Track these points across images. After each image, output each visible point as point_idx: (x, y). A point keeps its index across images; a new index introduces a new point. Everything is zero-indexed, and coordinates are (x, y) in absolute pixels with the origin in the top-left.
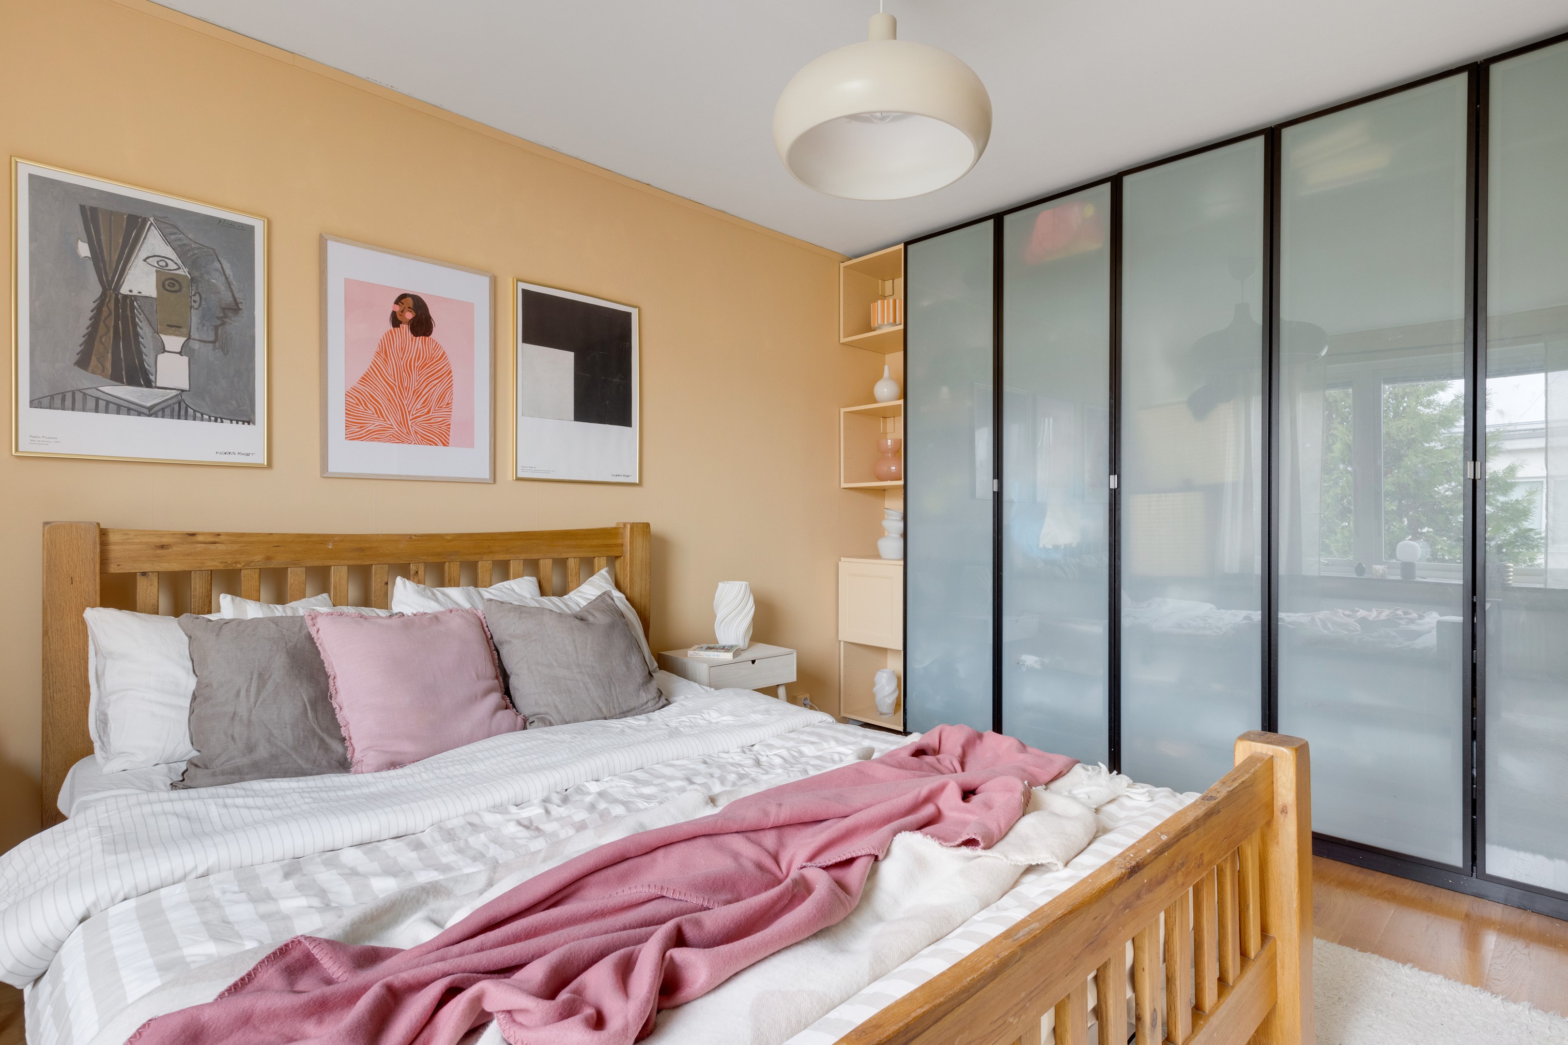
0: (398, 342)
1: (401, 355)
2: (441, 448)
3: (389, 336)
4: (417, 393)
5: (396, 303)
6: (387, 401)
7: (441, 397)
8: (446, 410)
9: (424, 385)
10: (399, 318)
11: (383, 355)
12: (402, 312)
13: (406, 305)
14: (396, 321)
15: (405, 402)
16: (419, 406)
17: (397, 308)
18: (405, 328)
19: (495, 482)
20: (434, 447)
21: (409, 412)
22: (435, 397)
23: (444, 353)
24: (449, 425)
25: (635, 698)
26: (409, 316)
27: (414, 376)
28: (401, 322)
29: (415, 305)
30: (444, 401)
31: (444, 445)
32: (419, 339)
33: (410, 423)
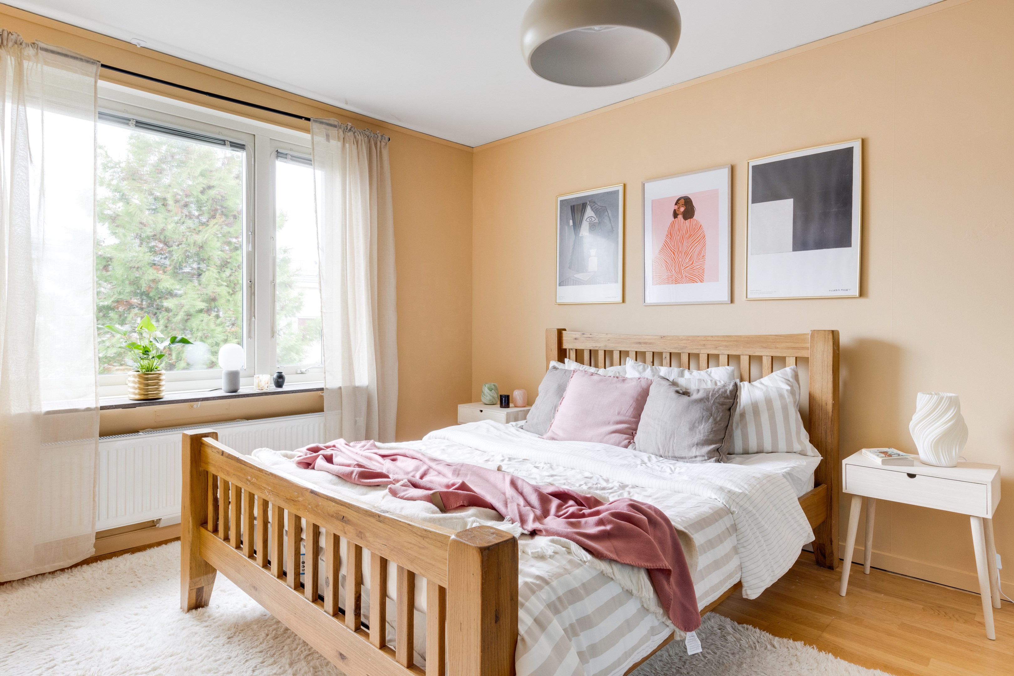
0: (677, 226)
1: (678, 233)
2: (699, 284)
3: (673, 224)
4: (686, 253)
5: (676, 204)
6: (671, 261)
7: (700, 253)
8: (702, 260)
9: (690, 248)
10: (677, 212)
11: (669, 236)
12: (679, 208)
13: (681, 204)
14: (675, 215)
15: (680, 260)
16: (687, 261)
17: (676, 207)
18: (680, 217)
19: (732, 301)
20: (696, 284)
21: (682, 265)
22: (696, 254)
23: (701, 226)
24: (704, 269)
25: (686, 450)
26: (682, 209)
27: (685, 244)
28: (678, 215)
29: (685, 202)
30: (701, 256)
31: (701, 282)
32: (688, 221)
33: (682, 271)
